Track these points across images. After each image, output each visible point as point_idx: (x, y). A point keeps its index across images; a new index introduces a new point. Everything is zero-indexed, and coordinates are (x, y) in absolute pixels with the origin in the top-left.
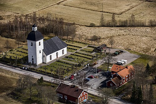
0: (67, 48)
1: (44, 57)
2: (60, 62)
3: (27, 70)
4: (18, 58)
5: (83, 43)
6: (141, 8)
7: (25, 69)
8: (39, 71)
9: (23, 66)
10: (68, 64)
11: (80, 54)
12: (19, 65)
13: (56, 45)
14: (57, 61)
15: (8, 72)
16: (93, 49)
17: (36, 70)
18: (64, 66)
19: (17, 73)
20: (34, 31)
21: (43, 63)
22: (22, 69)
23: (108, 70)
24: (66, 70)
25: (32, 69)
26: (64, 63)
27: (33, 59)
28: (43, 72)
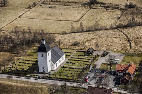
0: (65, 55)
1: (52, 65)
2: (65, 67)
3: (42, 78)
4: (26, 69)
5: (70, 49)
6: (91, 15)
7: (39, 78)
8: (54, 78)
9: (36, 76)
10: (73, 68)
11: (76, 58)
12: (32, 75)
13: (58, 54)
14: (62, 67)
15: (26, 82)
16: (83, 53)
17: (50, 77)
18: (71, 71)
19: (36, 83)
20: (43, 44)
21: (51, 70)
22: (36, 78)
23: (110, 70)
24: (76, 74)
25: (46, 77)
26: (69, 68)
27: (43, 68)
28: (58, 78)
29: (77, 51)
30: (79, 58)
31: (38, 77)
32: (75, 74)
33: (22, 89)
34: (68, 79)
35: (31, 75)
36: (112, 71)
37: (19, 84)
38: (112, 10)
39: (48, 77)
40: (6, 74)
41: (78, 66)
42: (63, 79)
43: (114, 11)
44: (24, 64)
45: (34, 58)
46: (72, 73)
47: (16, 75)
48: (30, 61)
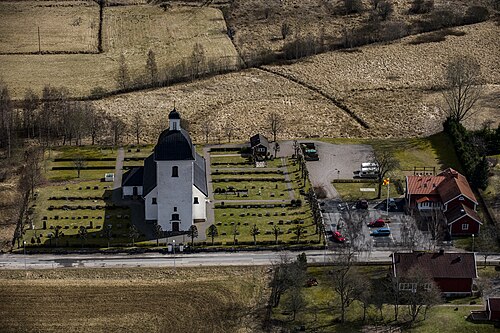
1: (197, 203)
3: (187, 251)
4: (98, 227)
7: (177, 251)
8: (228, 244)
9: (163, 245)
10: (259, 206)
11: (232, 173)
12: (146, 245)
14: (216, 207)
16: (237, 154)
17: (216, 244)
18: (260, 216)
20: (175, 131)
21: (195, 221)
22: (165, 252)
23: (379, 198)
24: (288, 223)
25: (199, 244)
26: (245, 207)
27: (175, 217)
28: (244, 243)
29: (213, 150)
30: (241, 173)
31: (170, 248)
32: (281, 223)
33: (147, 295)
34: (280, 243)
35: (141, 246)
36: (392, 200)
37: (126, 282)
38: (185, 8)
39: (204, 243)
40: (42, 253)
41: (265, 198)
42: (261, 243)
43: (190, 8)
44: (72, 212)
45: (88, 188)
46: (272, 223)
47: (86, 253)
48: (80, 199)
